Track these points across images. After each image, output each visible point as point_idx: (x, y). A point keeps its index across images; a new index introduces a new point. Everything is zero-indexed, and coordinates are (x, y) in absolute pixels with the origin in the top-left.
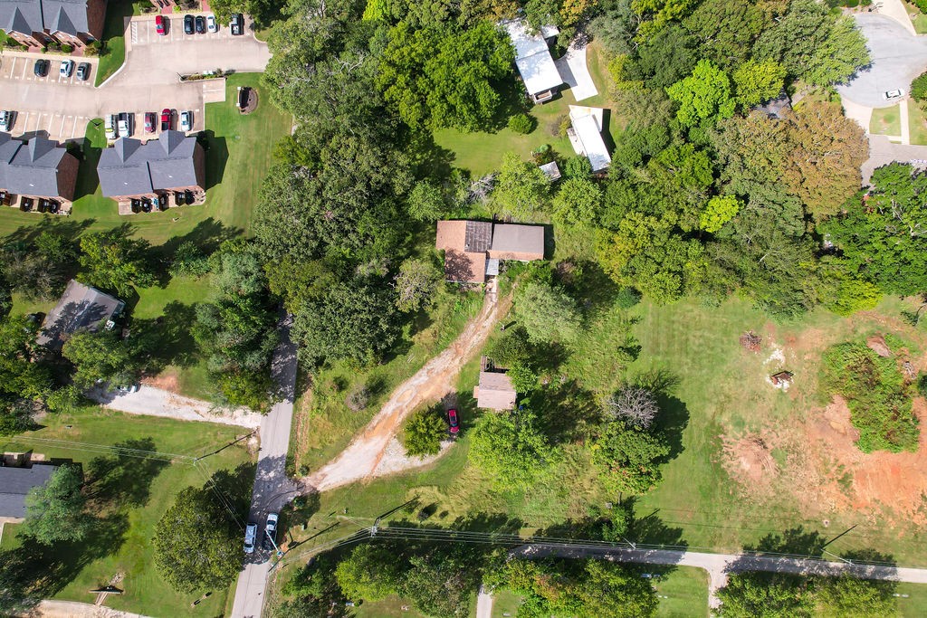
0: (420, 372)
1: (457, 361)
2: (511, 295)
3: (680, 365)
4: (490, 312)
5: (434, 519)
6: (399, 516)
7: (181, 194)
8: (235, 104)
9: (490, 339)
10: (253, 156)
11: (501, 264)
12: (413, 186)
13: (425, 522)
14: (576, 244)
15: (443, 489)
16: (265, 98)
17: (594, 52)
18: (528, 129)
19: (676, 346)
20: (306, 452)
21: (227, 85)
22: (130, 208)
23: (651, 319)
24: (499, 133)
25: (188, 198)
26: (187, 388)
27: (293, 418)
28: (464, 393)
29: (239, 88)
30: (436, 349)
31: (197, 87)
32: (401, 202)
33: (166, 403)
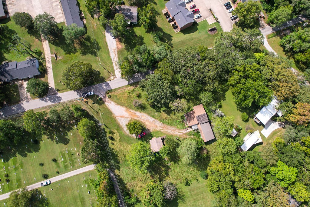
0: (153, 118)
1: (161, 128)
2: (189, 137)
3: (189, 201)
4: (180, 132)
5: (110, 141)
6: (107, 130)
7: (176, 25)
8: (210, 28)
9: (172, 136)
10: (196, 40)
11: (197, 129)
12: (209, 92)
13: (108, 139)
14: (214, 151)
15: (121, 140)
16: (216, 36)
17: (280, 131)
18: (244, 120)
19: (195, 197)
20: (115, 94)
21: (214, 23)
22: (165, 13)
23: (200, 185)
24: (239, 111)
25: (175, 27)
26: (120, 52)
27: (123, 86)
28: (152, 135)
29: (215, 27)
30: (162, 120)
31: (210, 15)
32: (202, 90)
33: (113, 48)
